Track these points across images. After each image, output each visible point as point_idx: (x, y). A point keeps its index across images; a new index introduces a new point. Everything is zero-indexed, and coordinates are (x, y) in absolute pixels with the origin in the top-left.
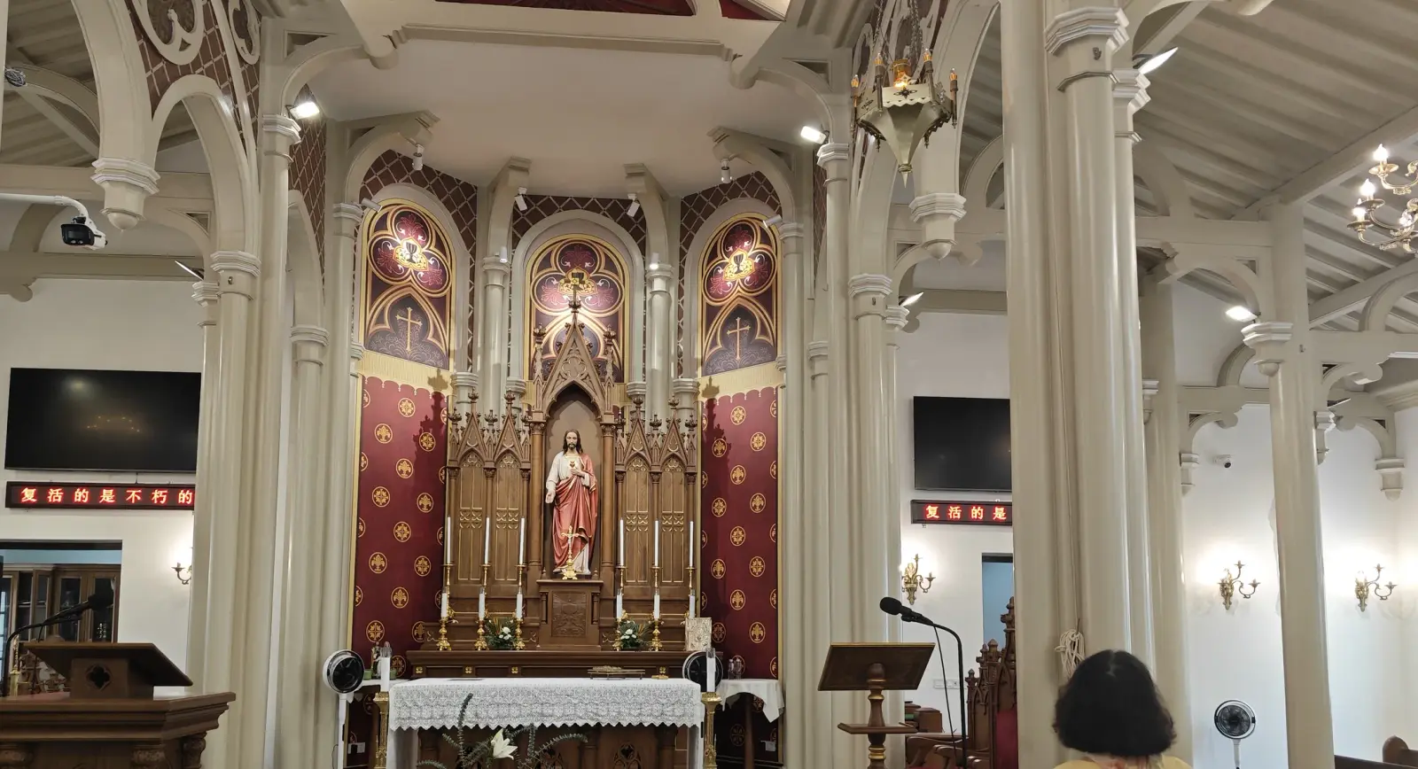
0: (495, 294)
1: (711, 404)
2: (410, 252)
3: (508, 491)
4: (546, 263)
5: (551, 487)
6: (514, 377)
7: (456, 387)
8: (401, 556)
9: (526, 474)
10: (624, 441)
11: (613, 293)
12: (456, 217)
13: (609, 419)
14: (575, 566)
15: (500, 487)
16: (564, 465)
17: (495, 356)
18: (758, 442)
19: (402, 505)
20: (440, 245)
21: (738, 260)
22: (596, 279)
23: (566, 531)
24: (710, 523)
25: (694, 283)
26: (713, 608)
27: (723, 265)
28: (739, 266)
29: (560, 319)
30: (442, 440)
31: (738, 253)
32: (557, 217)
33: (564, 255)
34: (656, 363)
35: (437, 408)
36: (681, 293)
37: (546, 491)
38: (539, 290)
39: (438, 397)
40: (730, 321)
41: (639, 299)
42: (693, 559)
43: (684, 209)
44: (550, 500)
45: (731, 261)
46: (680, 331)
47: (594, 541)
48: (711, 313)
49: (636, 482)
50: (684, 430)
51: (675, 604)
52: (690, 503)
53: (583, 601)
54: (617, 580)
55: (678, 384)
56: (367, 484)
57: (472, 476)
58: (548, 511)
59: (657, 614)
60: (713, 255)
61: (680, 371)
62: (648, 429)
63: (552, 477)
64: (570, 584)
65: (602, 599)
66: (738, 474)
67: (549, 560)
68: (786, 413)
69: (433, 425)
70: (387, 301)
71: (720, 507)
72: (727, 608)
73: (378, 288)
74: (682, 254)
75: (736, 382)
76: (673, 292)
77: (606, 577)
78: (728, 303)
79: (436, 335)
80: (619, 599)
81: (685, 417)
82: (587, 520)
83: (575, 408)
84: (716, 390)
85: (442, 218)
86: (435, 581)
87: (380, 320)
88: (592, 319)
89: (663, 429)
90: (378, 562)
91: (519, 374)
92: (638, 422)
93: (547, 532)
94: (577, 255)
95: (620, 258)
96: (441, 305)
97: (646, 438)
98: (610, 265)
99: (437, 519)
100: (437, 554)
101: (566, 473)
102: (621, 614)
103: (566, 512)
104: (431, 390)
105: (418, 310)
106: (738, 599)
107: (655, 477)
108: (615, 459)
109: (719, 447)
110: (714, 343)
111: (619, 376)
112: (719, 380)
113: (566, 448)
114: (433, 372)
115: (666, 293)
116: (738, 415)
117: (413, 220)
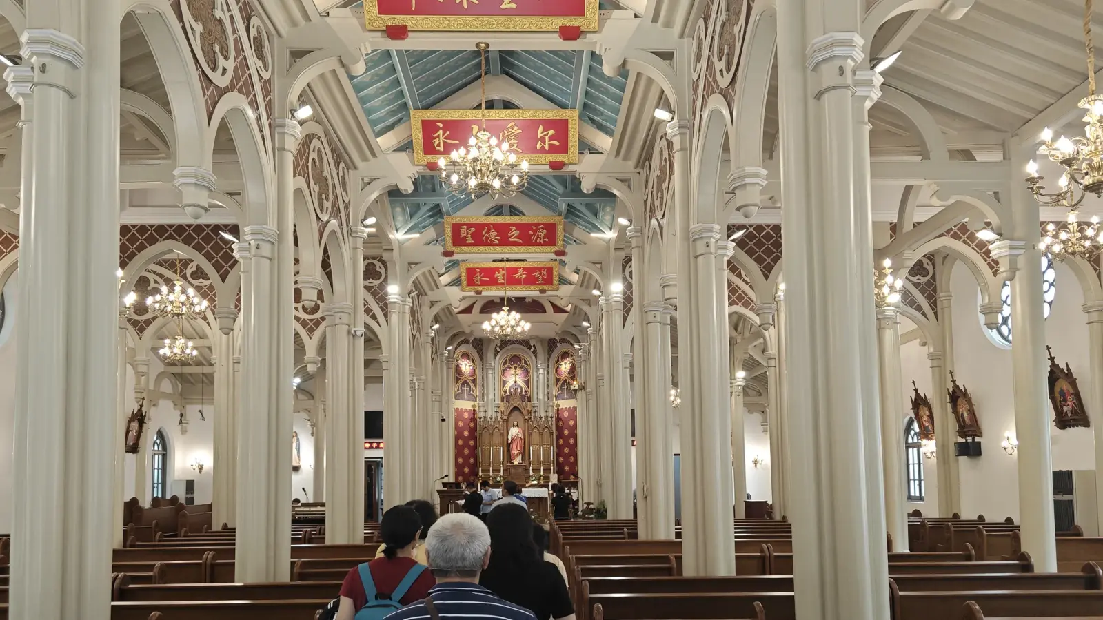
0: (490, 376)
1: (558, 409)
2: (466, 366)
3: (497, 439)
4: (505, 363)
5: (510, 438)
6: (496, 402)
7: (479, 407)
8: (466, 458)
9: (502, 434)
10: (531, 423)
11: (527, 372)
12: (477, 352)
13: (526, 417)
14: (517, 461)
15: (494, 437)
16: (514, 431)
17: (491, 396)
18: (572, 423)
19: (466, 445)
20: (473, 362)
21: (565, 364)
22: (521, 368)
23: (515, 451)
24: (558, 446)
25: (552, 371)
26: (560, 471)
27: (561, 365)
28: (565, 366)
29: (510, 383)
30: (476, 424)
31: (565, 361)
32: (508, 347)
33: (511, 360)
34: (541, 396)
35: (474, 414)
36: (548, 373)
37: (508, 439)
38: (503, 373)
39: (474, 410)
40: (563, 384)
41: (535, 374)
42: (553, 457)
43: (549, 344)
44: (509, 442)
45: (563, 363)
46: (548, 386)
47: (523, 453)
48: (558, 380)
49: (535, 436)
50: (549, 419)
51: (547, 470)
52: (552, 440)
53: (520, 470)
54: (530, 464)
55: (548, 403)
56: (457, 438)
57: (486, 435)
58: (509, 445)
59: (542, 473)
60: (558, 361)
61: (548, 399)
62: (538, 419)
63: (510, 434)
64: (516, 466)
65: (526, 469)
66: (566, 432)
67: (509, 457)
68: (579, 414)
69: (473, 419)
70: (460, 383)
71: (561, 442)
72: (563, 470)
73: (457, 379)
74: (549, 360)
75: (565, 404)
76: (546, 373)
77: (526, 463)
78: (562, 378)
79: (473, 391)
80: (531, 468)
81: (550, 414)
82: (521, 447)
83: (516, 412)
84: (559, 406)
85: (474, 353)
86: (475, 465)
87: (458, 390)
88: (521, 382)
89: (543, 419)
90: (460, 460)
91: (498, 401)
92: (535, 417)
93: (509, 450)
94: (515, 360)
95: (528, 360)
96: (474, 381)
97: (538, 422)
98: (526, 363)
99: (475, 447)
100: (476, 458)
101: (514, 434)
102: (531, 473)
103: (514, 446)
104: (472, 409)
105: (468, 385)
106: (567, 468)
107: (541, 434)
108: (528, 430)
109: (561, 423)
110: (559, 391)
111: (530, 401)
112: (560, 402)
113: (514, 426)
114: (472, 403)
115: (544, 374)
116: (566, 414)
117: (466, 355)
